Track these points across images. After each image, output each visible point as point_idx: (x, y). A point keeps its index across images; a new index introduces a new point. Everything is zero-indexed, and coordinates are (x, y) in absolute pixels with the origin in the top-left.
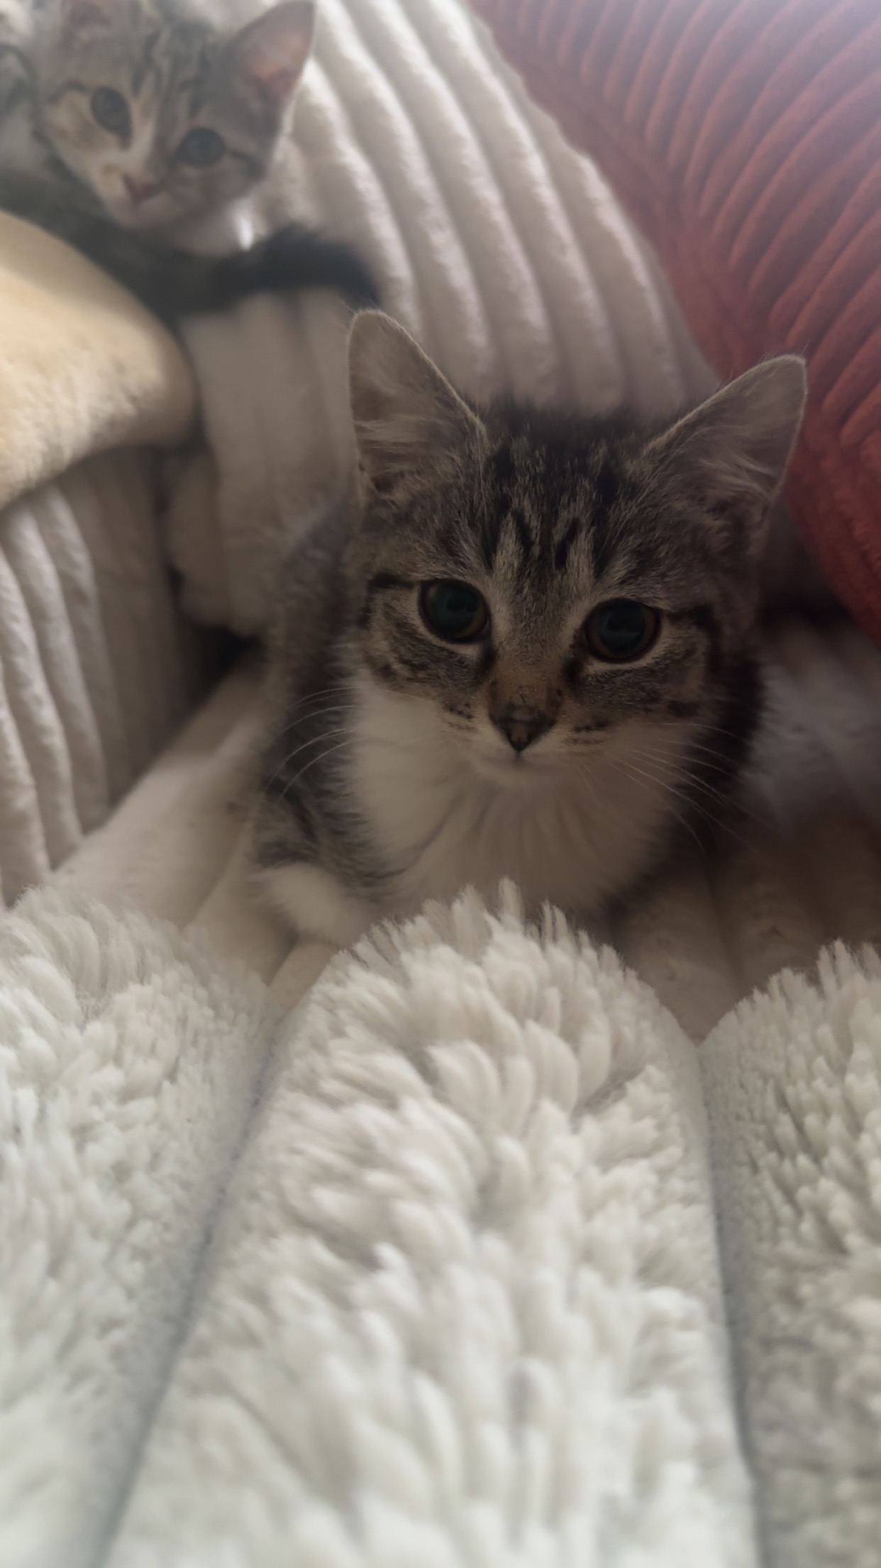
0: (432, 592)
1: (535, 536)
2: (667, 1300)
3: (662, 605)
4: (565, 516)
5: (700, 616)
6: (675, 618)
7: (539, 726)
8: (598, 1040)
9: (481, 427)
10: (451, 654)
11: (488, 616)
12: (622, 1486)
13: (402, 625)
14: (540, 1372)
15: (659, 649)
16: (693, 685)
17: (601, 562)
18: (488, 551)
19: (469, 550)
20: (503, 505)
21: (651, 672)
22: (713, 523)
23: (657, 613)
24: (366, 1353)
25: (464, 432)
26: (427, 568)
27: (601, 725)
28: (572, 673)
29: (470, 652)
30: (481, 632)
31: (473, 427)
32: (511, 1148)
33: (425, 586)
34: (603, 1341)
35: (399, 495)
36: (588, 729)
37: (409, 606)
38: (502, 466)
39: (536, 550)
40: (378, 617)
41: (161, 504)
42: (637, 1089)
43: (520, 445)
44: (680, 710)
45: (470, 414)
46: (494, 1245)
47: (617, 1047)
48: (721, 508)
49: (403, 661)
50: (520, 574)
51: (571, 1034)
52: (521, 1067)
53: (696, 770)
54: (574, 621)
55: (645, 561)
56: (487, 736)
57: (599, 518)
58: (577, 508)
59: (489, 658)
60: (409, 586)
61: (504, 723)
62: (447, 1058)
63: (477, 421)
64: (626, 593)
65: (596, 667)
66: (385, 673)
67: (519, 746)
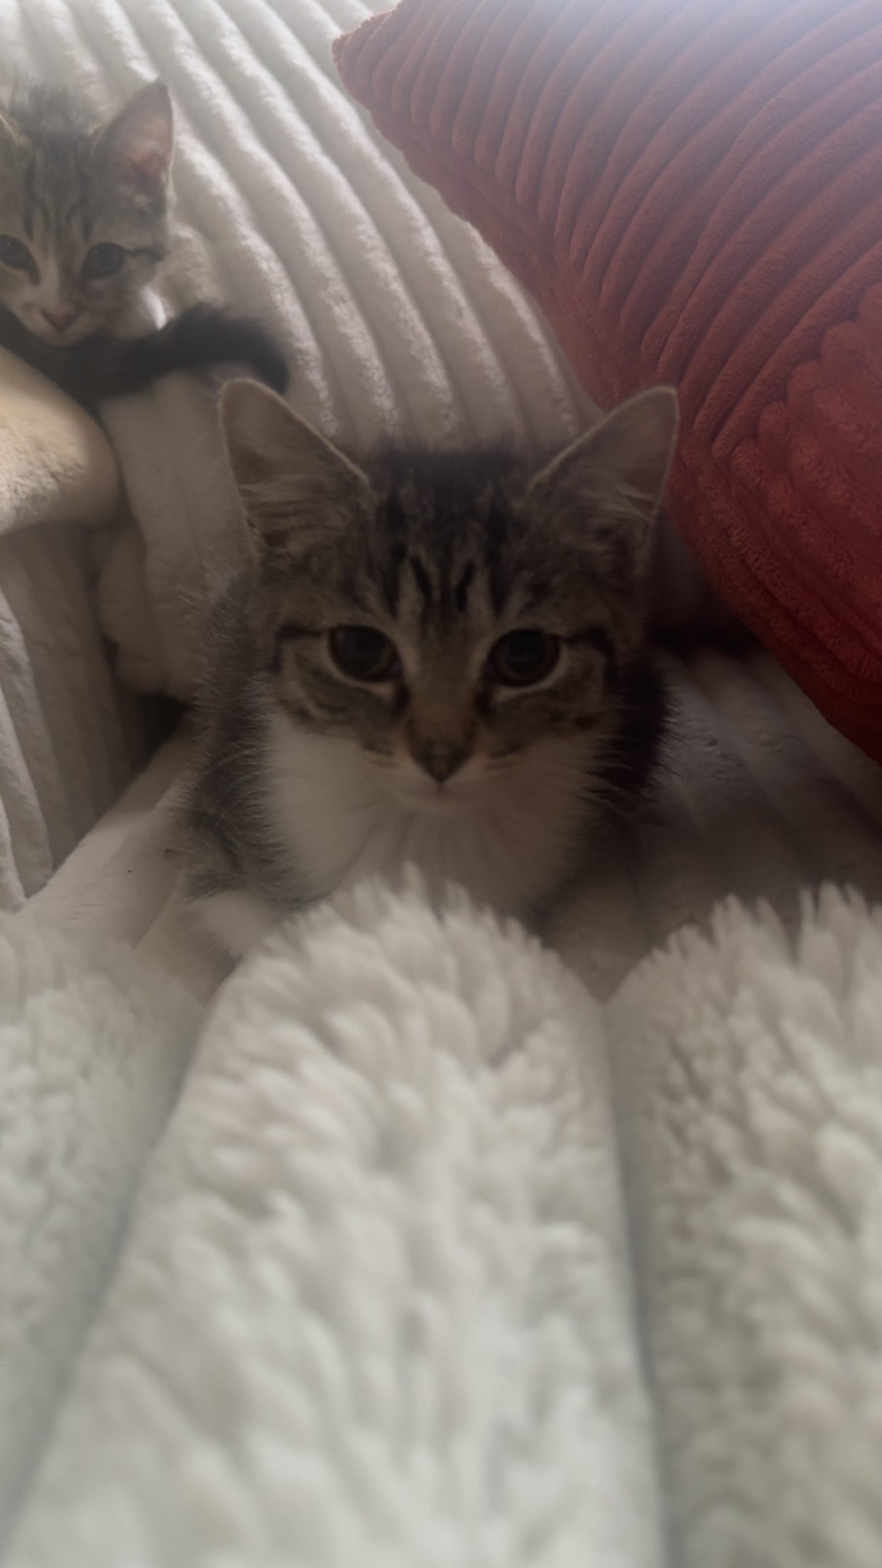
0: (340, 637)
1: (434, 580)
2: (565, 1235)
3: (561, 631)
4: (460, 559)
5: (595, 637)
6: (572, 641)
7: (457, 758)
8: (495, 998)
9: (364, 478)
10: (369, 694)
11: (395, 656)
12: (517, 1411)
13: (317, 673)
14: (429, 1306)
15: (560, 671)
16: (595, 699)
17: (498, 599)
18: (391, 596)
19: (373, 597)
20: (399, 553)
21: (552, 693)
22: (598, 548)
23: (556, 639)
24: (256, 1296)
25: (348, 485)
26: (333, 615)
27: (514, 748)
28: (483, 704)
29: (384, 690)
30: (391, 670)
31: (356, 478)
32: (406, 1096)
33: (333, 633)
34: (496, 1275)
35: (294, 547)
36: (503, 754)
37: (321, 654)
38: (393, 515)
39: (437, 595)
40: (290, 666)
41: (92, 580)
42: (537, 1043)
43: (407, 491)
44: (584, 723)
45: (351, 466)
46: (387, 1189)
47: (516, 1005)
48: (604, 533)
49: (321, 705)
50: (424, 619)
51: (468, 993)
52: (416, 1024)
53: (604, 774)
54: (479, 654)
55: (539, 591)
56: (408, 770)
57: (492, 558)
58: (470, 551)
59: (403, 697)
60: (317, 634)
61: (425, 758)
62: (346, 1024)
63: (358, 471)
64: (527, 623)
65: (504, 694)
66: (301, 716)
67: (440, 778)
